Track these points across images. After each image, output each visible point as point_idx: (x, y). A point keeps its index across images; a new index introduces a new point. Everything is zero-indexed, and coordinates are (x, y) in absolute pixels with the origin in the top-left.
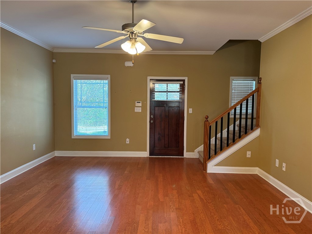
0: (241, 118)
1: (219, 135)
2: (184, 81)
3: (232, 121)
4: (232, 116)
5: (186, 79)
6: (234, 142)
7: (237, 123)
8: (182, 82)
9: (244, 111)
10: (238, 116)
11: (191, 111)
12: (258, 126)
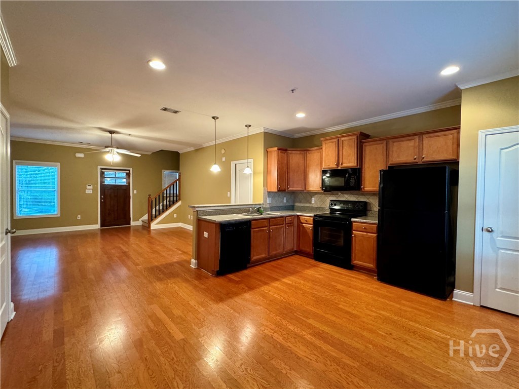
0: (170, 196)
1: (157, 207)
2: (129, 170)
3: (165, 198)
4: (165, 195)
5: (131, 170)
6: (167, 209)
7: (168, 199)
8: (128, 172)
9: (172, 192)
10: (168, 195)
11: (135, 192)
12: (180, 199)
